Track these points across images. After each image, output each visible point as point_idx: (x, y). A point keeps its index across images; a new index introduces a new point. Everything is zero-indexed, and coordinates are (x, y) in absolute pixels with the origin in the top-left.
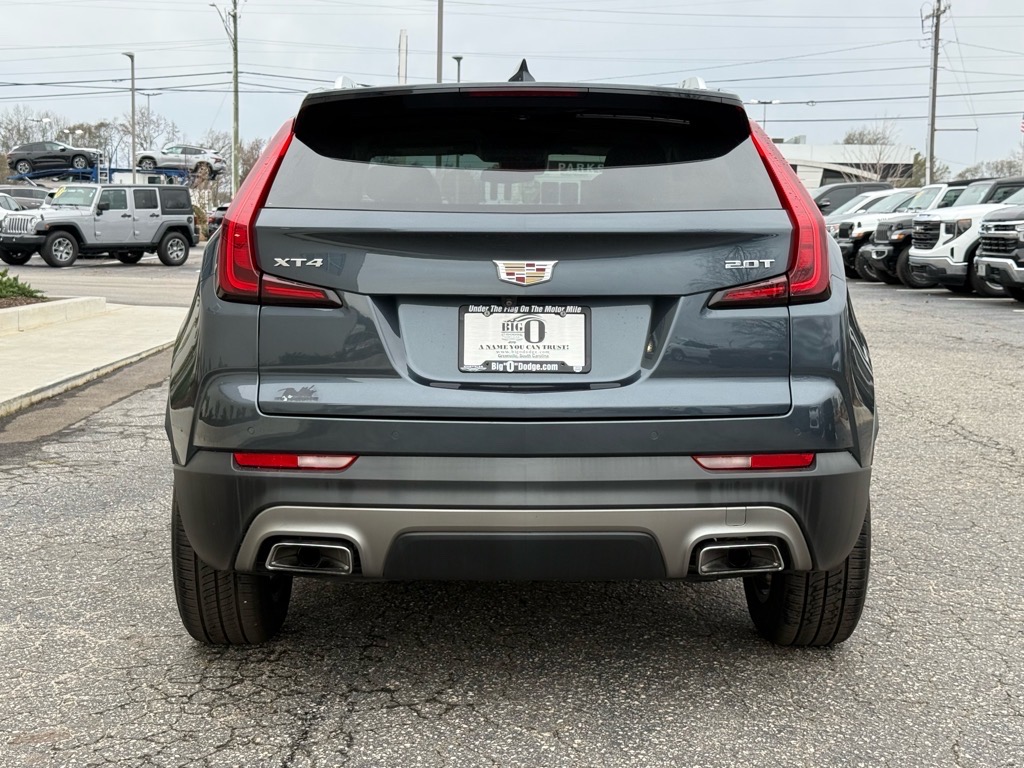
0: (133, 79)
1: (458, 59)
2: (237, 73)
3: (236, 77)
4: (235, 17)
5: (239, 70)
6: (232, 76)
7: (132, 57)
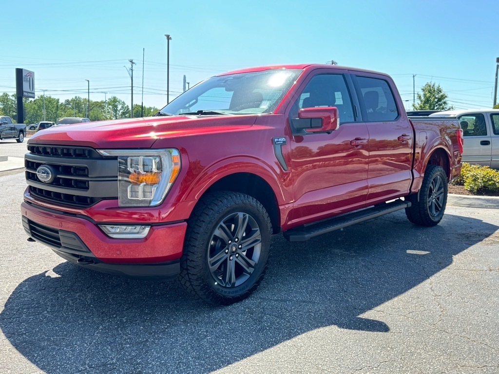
0: (89, 89)
1: (188, 83)
2: (132, 87)
3: (132, 88)
4: (132, 70)
5: (133, 85)
6: (131, 88)
7: (88, 81)
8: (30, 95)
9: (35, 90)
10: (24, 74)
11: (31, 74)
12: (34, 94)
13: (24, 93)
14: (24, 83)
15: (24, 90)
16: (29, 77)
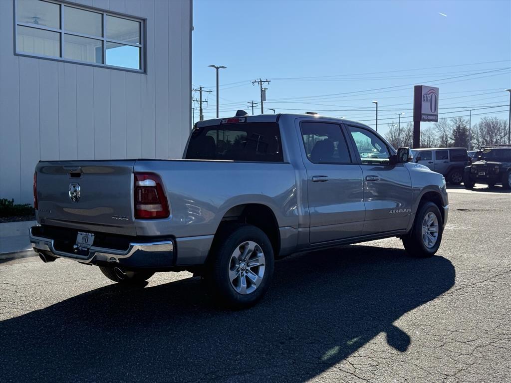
8: (431, 117)
9: (439, 111)
10: (424, 92)
11: (434, 91)
12: (437, 116)
13: (423, 116)
14: (423, 103)
15: (422, 112)
16: (431, 95)
